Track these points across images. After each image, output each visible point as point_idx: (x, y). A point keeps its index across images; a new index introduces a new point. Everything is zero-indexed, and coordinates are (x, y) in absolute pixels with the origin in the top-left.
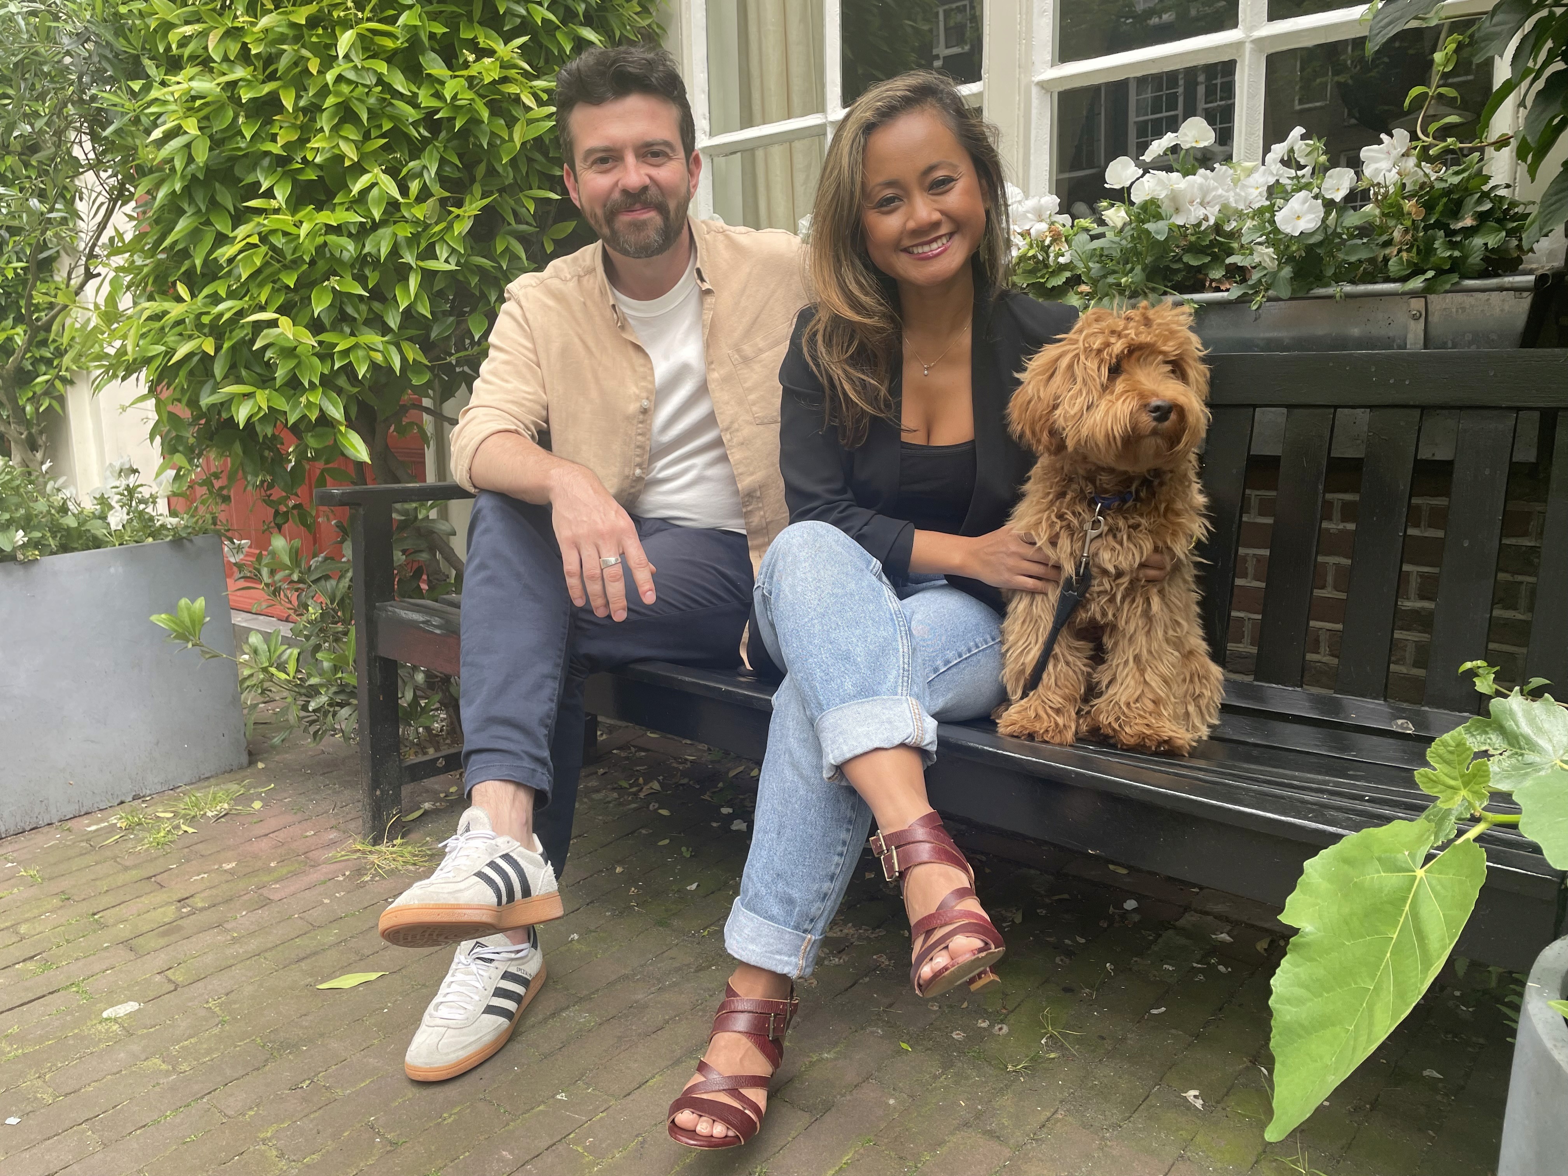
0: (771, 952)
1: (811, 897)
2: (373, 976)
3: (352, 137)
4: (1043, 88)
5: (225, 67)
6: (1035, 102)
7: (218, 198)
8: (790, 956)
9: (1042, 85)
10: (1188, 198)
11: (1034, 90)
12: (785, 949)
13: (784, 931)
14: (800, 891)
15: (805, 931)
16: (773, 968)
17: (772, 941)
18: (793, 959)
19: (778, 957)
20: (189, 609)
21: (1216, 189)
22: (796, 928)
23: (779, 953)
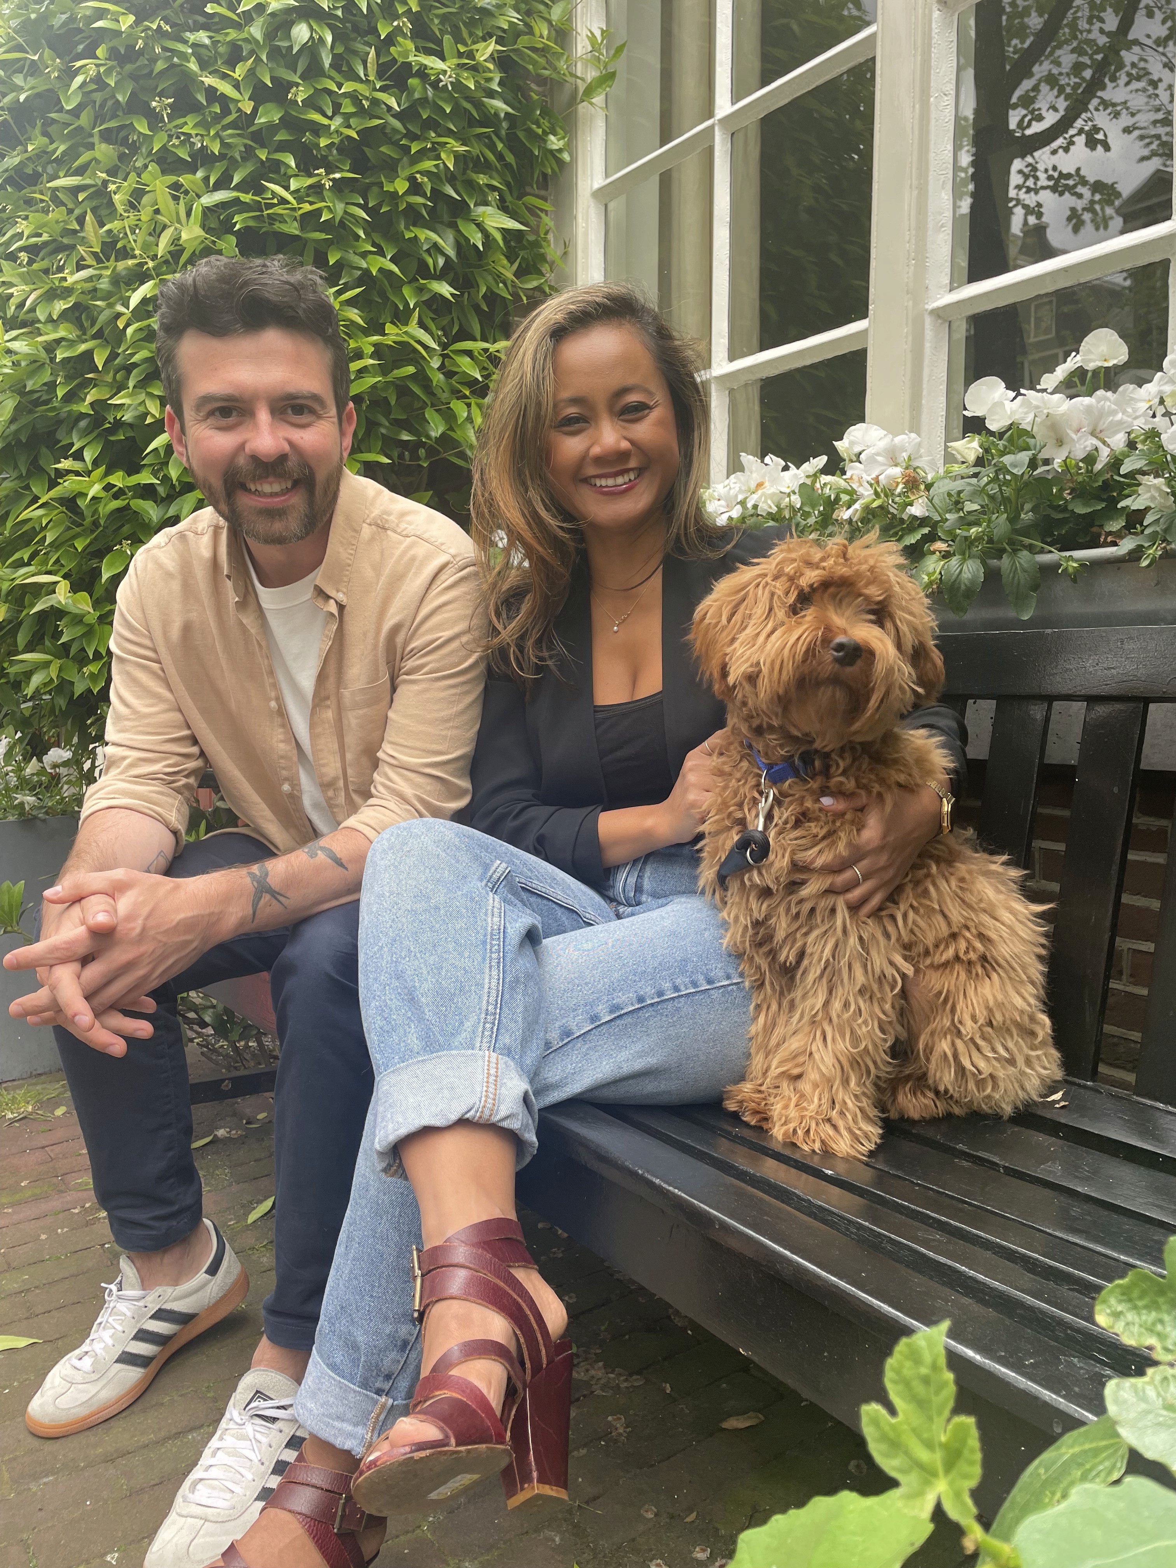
0: (330, 1416)
1: (381, 1343)
2: (22, 1342)
3: (156, 393)
4: (939, 317)
5: (50, 326)
6: (929, 334)
7: (41, 462)
8: (356, 1425)
9: (938, 314)
10: (1075, 425)
11: (928, 320)
12: (349, 1415)
13: (346, 1389)
14: (366, 1333)
15: (379, 1392)
16: (331, 1440)
17: (332, 1400)
18: (360, 1430)
19: (337, 1424)
20: (9, 890)
21: (1114, 413)
22: (365, 1385)
23: (339, 1418)
